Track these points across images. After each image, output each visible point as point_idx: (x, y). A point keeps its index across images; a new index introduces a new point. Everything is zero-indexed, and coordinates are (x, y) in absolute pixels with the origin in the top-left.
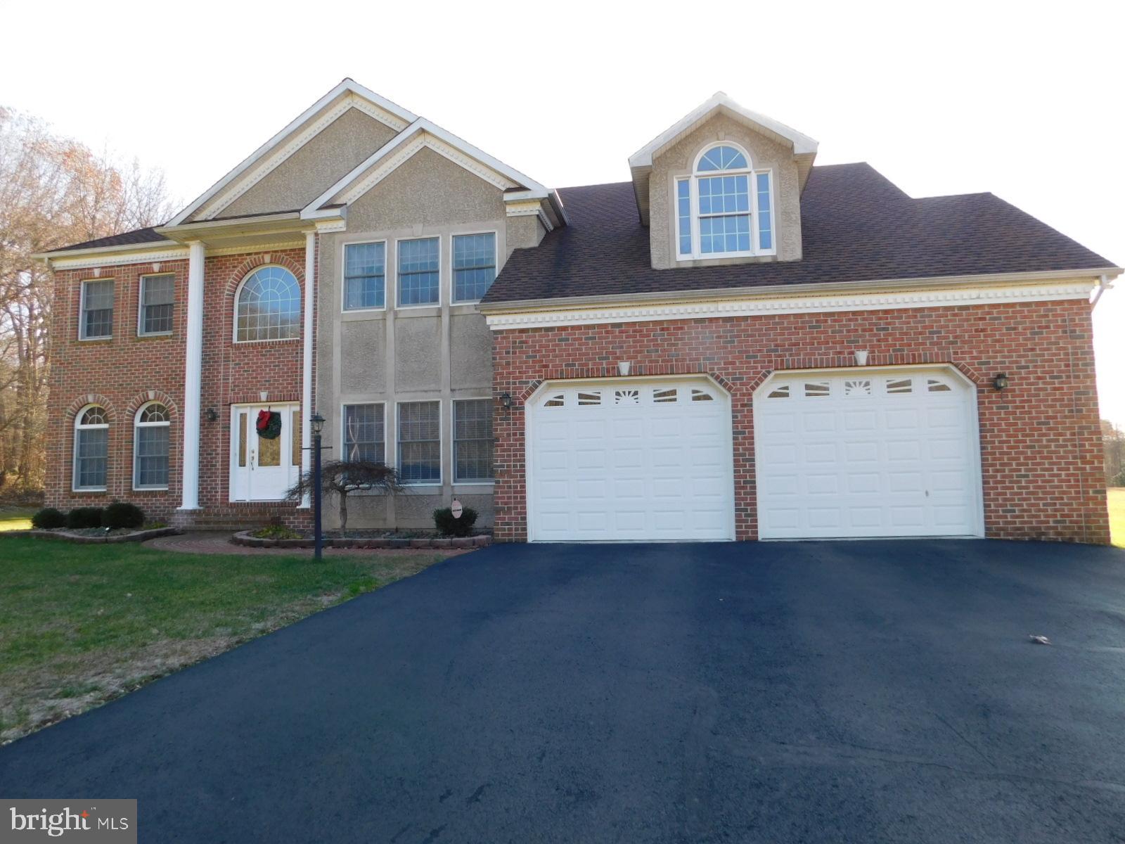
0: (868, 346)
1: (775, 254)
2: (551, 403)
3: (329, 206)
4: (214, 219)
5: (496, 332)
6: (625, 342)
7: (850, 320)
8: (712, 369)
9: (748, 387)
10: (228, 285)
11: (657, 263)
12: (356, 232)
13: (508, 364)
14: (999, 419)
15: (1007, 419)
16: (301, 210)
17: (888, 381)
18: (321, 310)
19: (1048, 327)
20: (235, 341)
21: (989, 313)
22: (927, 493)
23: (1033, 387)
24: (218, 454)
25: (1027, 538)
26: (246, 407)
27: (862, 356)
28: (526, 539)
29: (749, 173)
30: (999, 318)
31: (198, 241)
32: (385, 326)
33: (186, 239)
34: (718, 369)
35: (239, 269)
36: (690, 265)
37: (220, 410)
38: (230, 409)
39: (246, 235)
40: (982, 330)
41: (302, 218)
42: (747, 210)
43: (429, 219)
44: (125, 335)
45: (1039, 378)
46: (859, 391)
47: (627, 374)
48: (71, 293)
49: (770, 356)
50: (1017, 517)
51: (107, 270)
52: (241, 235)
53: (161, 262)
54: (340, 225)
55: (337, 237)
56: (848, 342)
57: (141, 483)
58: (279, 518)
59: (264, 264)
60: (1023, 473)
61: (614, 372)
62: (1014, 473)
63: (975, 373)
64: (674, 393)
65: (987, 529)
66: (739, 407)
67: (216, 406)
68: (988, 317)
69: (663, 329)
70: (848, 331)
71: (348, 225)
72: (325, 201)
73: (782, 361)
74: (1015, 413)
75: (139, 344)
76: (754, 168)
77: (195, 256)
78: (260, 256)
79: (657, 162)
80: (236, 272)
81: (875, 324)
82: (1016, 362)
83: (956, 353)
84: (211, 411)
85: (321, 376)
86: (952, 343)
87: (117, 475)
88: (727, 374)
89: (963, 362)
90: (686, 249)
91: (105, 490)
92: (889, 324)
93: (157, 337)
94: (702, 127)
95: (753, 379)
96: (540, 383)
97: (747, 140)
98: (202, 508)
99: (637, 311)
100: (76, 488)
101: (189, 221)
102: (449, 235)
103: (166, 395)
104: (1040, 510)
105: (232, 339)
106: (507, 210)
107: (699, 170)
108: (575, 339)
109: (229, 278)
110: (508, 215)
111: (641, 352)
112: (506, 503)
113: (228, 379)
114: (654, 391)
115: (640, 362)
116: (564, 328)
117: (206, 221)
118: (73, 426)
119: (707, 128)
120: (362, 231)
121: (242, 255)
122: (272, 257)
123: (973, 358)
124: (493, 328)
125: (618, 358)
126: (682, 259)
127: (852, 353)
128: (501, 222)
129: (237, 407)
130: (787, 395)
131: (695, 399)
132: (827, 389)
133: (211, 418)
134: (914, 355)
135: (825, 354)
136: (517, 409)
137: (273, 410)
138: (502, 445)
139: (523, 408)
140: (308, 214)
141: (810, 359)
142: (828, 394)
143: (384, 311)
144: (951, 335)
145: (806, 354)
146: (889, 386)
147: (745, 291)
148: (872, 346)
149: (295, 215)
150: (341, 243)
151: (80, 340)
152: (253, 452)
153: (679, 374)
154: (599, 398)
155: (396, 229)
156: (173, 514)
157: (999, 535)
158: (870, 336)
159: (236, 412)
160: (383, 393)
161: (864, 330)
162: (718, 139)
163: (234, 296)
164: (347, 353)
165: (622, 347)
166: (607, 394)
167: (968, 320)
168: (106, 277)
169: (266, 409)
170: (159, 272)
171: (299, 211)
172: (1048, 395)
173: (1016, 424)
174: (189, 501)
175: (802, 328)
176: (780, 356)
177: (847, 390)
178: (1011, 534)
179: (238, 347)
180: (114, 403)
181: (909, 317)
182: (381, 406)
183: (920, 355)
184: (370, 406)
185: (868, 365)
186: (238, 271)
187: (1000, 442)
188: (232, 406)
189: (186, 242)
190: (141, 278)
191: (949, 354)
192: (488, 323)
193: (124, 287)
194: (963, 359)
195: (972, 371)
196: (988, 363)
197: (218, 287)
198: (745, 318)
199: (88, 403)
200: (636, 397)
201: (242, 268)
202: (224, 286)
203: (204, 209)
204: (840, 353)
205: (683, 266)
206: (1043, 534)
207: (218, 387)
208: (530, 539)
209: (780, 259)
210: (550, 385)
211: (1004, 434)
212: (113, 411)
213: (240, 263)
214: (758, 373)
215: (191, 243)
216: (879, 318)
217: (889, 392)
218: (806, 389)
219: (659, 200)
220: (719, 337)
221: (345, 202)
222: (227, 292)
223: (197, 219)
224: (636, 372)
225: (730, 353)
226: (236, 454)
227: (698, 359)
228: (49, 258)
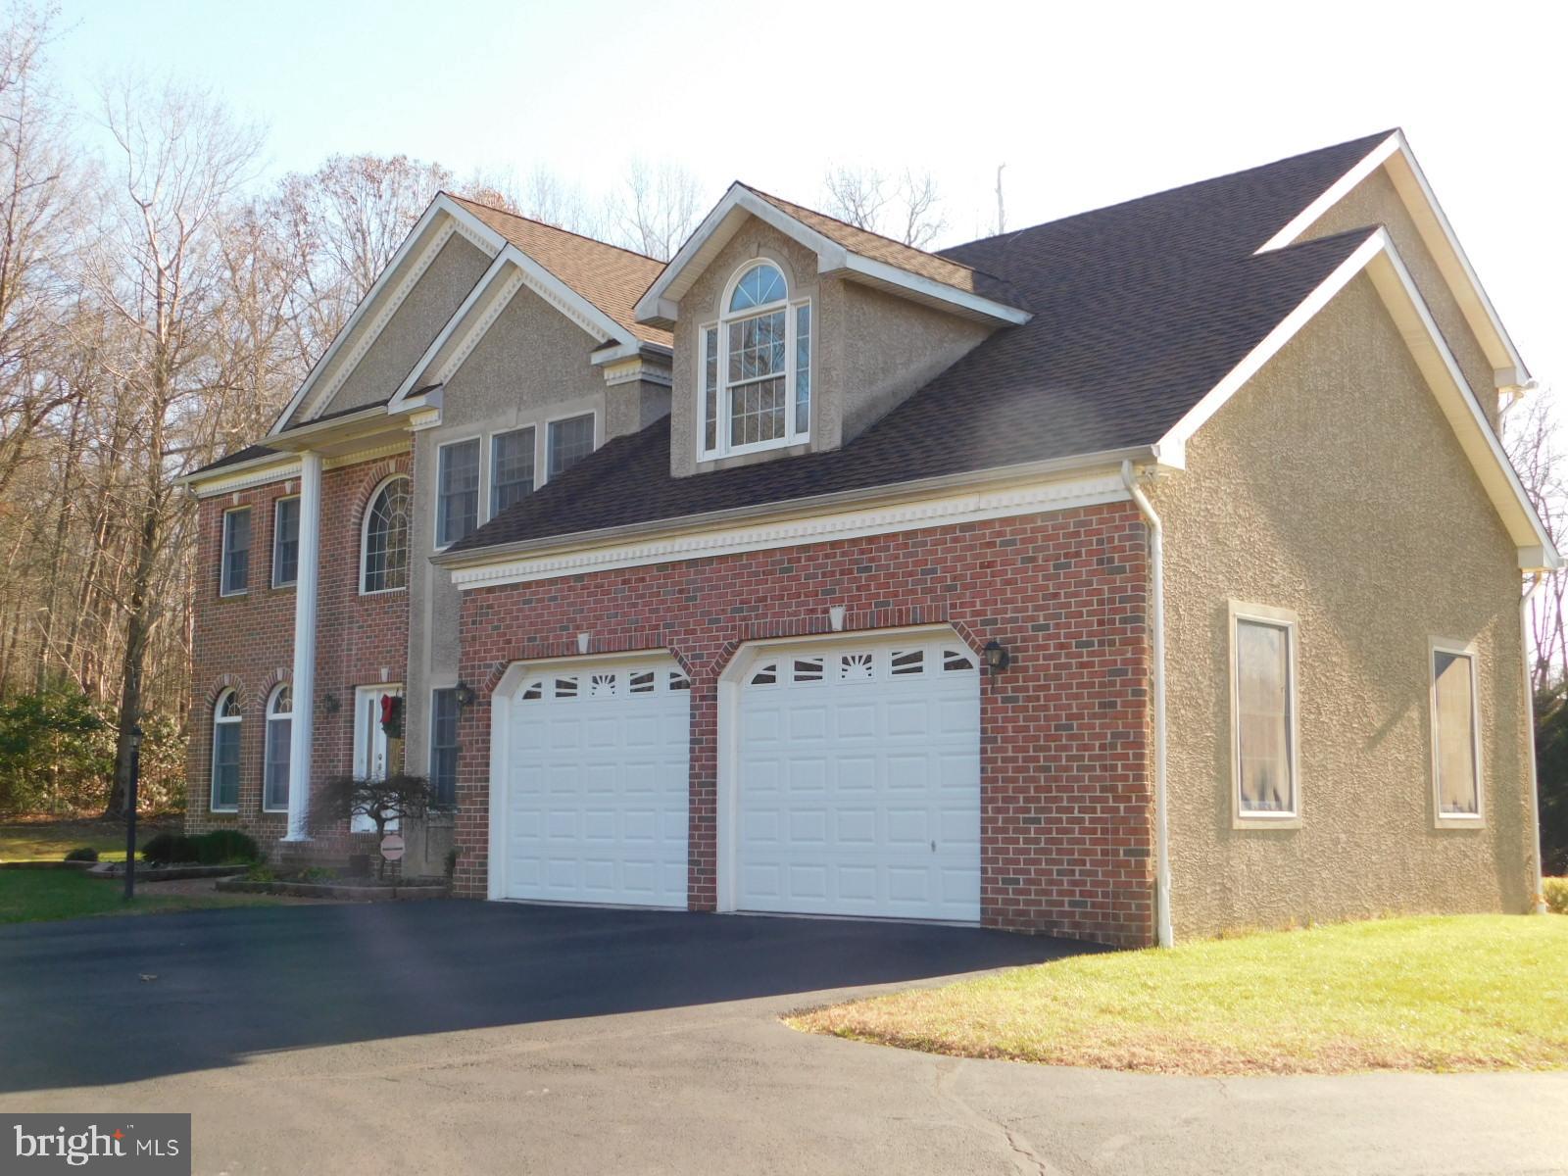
0: (846, 599)
1: (807, 441)
2: (528, 695)
3: (419, 390)
4: (322, 418)
5: (467, 593)
6: (586, 603)
7: (827, 556)
8: (671, 642)
9: (708, 669)
10: (355, 509)
11: (677, 467)
12: (451, 427)
13: (474, 638)
14: (1005, 720)
15: (1015, 720)
16: (388, 401)
17: (889, 655)
18: (416, 546)
19: (1078, 554)
20: (362, 591)
21: (1000, 534)
22: (933, 846)
23: (1052, 662)
24: (339, 761)
25: (1032, 931)
26: (372, 690)
27: (837, 616)
28: (486, 895)
29: (787, 307)
30: (1013, 542)
31: (309, 451)
33: (295, 449)
34: (678, 642)
35: (365, 483)
36: (711, 468)
37: (344, 695)
38: (353, 694)
39: (353, 438)
40: (990, 565)
41: (391, 413)
42: (784, 369)
43: (524, 398)
44: (260, 587)
45: (1062, 646)
46: (858, 672)
48: (215, 529)
49: (735, 619)
50: (1022, 892)
51: (246, 492)
53: (293, 479)
54: (433, 418)
55: (433, 435)
56: (823, 593)
57: (270, 803)
59: (390, 474)
60: (1032, 815)
61: (571, 649)
62: (1021, 816)
63: (977, 639)
64: (651, 677)
65: (983, 911)
67: (339, 689)
68: (998, 540)
69: (624, 582)
70: (824, 575)
71: (443, 416)
72: (412, 385)
73: (747, 626)
74: (1026, 709)
75: (272, 599)
76: (792, 298)
77: (307, 472)
79: (683, 305)
80: (361, 489)
81: (857, 562)
82: (1033, 619)
83: (953, 606)
84: (329, 698)
85: (413, 647)
86: (950, 589)
87: (247, 790)
88: (687, 649)
89: (961, 620)
90: (709, 443)
91: (236, 811)
92: (873, 560)
93: (286, 589)
96: (505, 667)
97: (786, 252)
98: (309, 839)
99: (593, 556)
100: (216, 807)
101: (293, 424)
102: (545, 423)
104: (1051, 882)
105: (357, 589)
106: (606, 377)
107: (730, 310)
108: (539, 600)
109: (355, 498)
110: (608, 384)
111: (601, 617)
112: (464, 841)
113: (352, 649)
114: (630, 675)
115: (600, 632)
116: (527, 585)
117: (313, 421)
118: (214, 719)
119: (739, 240)
120: (458, 425)
121: (367, 463)
123: (976, 614)
124: (461, 588)
125: (578, 628)
126: (705, 458)
127: (826, 611)
128: (598, 396)
129: (366, 691)
130: (773, 680)
131: (673, 686)
132: (820, 668)
133: (331, 707)
134: (900, 611)
135: (796, 613)
136: (480, 704)
137: (397, 694)
138: (464, 758)
139: (489, 704)
140: (396, 406)
141: (777, 623)
142: (821, 678)
144: (949, 575)
145: (774, 615)
146: (894, 663)
148: (851, 599)
149: (381, 409)
150: (436, 445)
151: (221, 595)
152: (381, 758)
153: (637, 649)
154: (575, 687)
155: (491, 418)
156: (275, 848)
157: (997, 923)
158: (849, 581)
159: (362, 698)
161: (842, 573)
162: (751, 257)
163: (360, 525)
165: (583, 611)
167: (971, 548)
168: (242, 505)
169: (391, 694)
170: (291, 493)
171: (385, 403)
172: (1072, 676)
173: (1027, 729)
174: (293, 829)
175: (772, 573)
176: (744, 619)
177: (846, 670)
178: (1011, 922)
179: (362, 601)
180: (248, 686)
181: (898, 547)
183: (908, 610)
185: (845, 630)
186: (364, 488)
187: (1004, 760)
188: (357, 689)
189: (297, 454)
190: (277, 503)
191: (944, 607)
192: (454, 580)
193: (260, 518)
194: (962, 615)
195: (974, 636)
196: (995, 622)
197: (345, 513)
198: (710, 559)
199: (225, 687)
202: (350, 510)
203: (309, 404)
204: (813, 611)
205: (705, 470)
206: (1055, 924)
207: (342, 662)
208: (491, 895)
209: (814, 450)
210: (528, 668)
211: (1010, 746)
212: (245, 698)
213: (367, 474)
214: (718, 647)
215: (301, 454)
216: (862, 552)
217: (893, 673)
218: (797, 669)
219: (683, 367)
220: (681, 591)
221: (437, 383)
222: (353, 520)
223: (304, 420)
224: (595, 649)
225: (692, 615)
226: (362, 761)
227: (657, 627)
228: (191, 483)
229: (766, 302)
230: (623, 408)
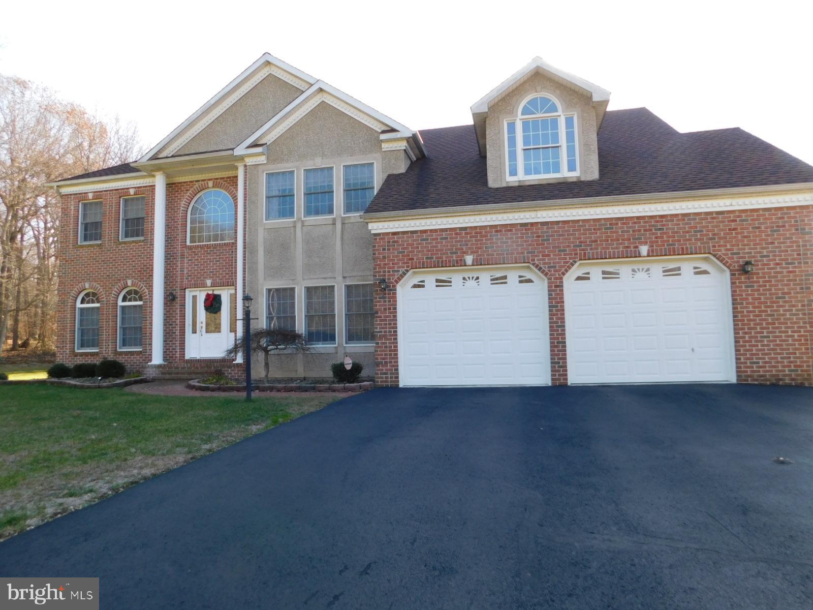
0: (648, 242)
1: (579, 175)
2: (415, 286)
3: (254, 145)
4: (173, 156)
5: (376, 235)
6: (469, 241)
7: (635, 223)
8: (533, 260)
9: (560, 273)
10: (183, 203)
11: (492, 183)
12: (274, 164)
13: (384, 257)
14: (747, 295)
15: (753, 295)
16: (234, 149)
17: (663, 268)
18: (249, 220)
19: (784, 226)
20: (188, 243)
21: (739, 216)
22: (693, 350)
23: (772, 271)
24: (177, 325)
25: (768, 383)
26: (197, 291)
27: (644, 250)
28: (398, 385)
29: (559, 116)
30: (747, 220)
31: (161, 172)
32: (295, 231)
33: (152, 171)
34: (538, 260)
35: (190, 192)
36: (517, 184)
37: (178, 293)
38: (185, 292)
39: (195, 167)
40: (734, 229)
41: (235, 155)
42: (558, 143)
43: (326, 153)
44: (111, 240)
45: (777, 264)
46: (641, 275)
47: (471, 264)
48: (73, 211)
49: (576, 250)
50: (761, 367)
51: (98, 194)
52: (192, 167)
53: (135, 188)
54: (263, 159)
55: (260, 168)
56: (633, 239)
57: (123, 346)
58: (221, 370)
59: (208, 188)
60: (765, 334)
61: (461, 263)
62: (759, 335)
63: (729, 261)
64: (505, 277)
65: (738, 376)
66: (553, 288)
67: (175, 290)
68: (738, 219)
69: (497, 231)
70: (634, 231)
71: (268, 159)
72: (251, 142)
73: (585, 253)
74: (759, 290)
75: (120, 246)
76: (563, 112)
77: (160, 183)
78: (206, 182)
79: (492, 109)
80: (188, 194)
81: (654, 226)
82: (760, 252)
83: (714, 246)
84: (171, 294)
85: (249, 268)
86: (711, 239)
87: (106, 340)
88: (545, 264)
89: (719, 253)
90: (513, 172)
91: (98, 351)
92: (664, 225)
93: (133, 241)
94: (525, 83)
95: (564, 266)
96: (407, 271)
97: (558, 92)
98: (166, 363)
99: (477, 218)
100: (78, 349)
101: (154, 158)
102: (340, 166)
103: (139, 283)
104: (778, 362)
105: (186, 242)
106: (383, 147)
107: (523, 114)
108: (433, 239)
109: (184, 198)
110: (383, 150)
111: (480, 248)
112: (384, 359)
113: (184, 271)
114: (491, 276)
115: (481, 255)
116: (425, 231)
117: (167, 157)
118: (75, 305)
119: (528, 83)
120: (278, 163)
121: (191, 182)
122: (214, 183)
123: (727, 250)
124: (373, 232)
125: (464, 253)
126: (511, 180)
127: (637, 247)
128: (378, 155)
129: (190, 291)
130: (588, 279)
131: (521, 282)
132: (618, 274)
133: (172, 299)
134: (682, 248)
135: (617, 248)
136: (391, 290)
137: (216, 292)
138: (380, 317)
139: (396, 290)
140: (239, 151)
141: (605, 252)
142: (619, 278)
143: (295, 221)
144: (710, 233)
145: (603, 248)
146: (664, 272)
147: (558, 202)
148: (652, 242)
149: (230, 152)
150: (263, 172)
151: (79, 244)
152: (202, 323)
153: (509, 264)
154: (450, 282)
155: (302, 161)
156: (145, 368)
157: (747, 381)
158: (650, 234)
159: (189, 294)
160: (294, 280)
161: (645, 230)
162: (536, 92)
163: (187, 211)
164: (268, 252)
165: (467, 245)
166: (457, 279)
167: (723, 222)
168: (95, 199)
169: (210, 292)
170: (134, 195)
171: (233, 149)
172: (784, 277)
173: (760, 299)
174: (157, 358)
175: (599, 229)
176: (583, 250)
177: (633, 274)
178: (756, 380)
179: (190, 248)
180: (103, 289)
181: (678, 220)
182: (293, 289)
183: (687, 248)
184: (285, 289)
185: (648, 256)
186: (190, 193)
187: (748, 312)
188: (187, 290)
189: (153, 173)
190: (121, 200)
191: (709, 247)
192: (370, 228)
193: (110, 206)
194: (719, 250)
195: (727, 259)
196: (738, 253)
197: (176, 205)
198: (558, 222)
199: (85, 289)
200: (477, 281)
201: (192, 191)
202: (180, 204)
203: (166, 148)
204: (628, 247)
205: (511, 185)
206: (781, 380)
207: (177, 277)
208: (401, 385)
209: (583, 179)
210: (415, 273)
211: (751, 306)
212: (103, 295)
213: (192, 187)
214: (567, 262)
215: (156, 173)
216: (657, 222)
217: (664, 276)
218: (603, 274)
219: (493, 137)
220: (538, 237)
221: (265, 143)
222: (182, 209)
223: (160, 156)
224: (476, 262)
225: (546, 248)
226: (189, 325)
227: (523, 253)
228: (57, 186)
229: (544, 113)
230: (393, 161)
